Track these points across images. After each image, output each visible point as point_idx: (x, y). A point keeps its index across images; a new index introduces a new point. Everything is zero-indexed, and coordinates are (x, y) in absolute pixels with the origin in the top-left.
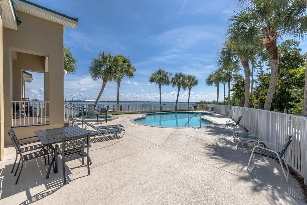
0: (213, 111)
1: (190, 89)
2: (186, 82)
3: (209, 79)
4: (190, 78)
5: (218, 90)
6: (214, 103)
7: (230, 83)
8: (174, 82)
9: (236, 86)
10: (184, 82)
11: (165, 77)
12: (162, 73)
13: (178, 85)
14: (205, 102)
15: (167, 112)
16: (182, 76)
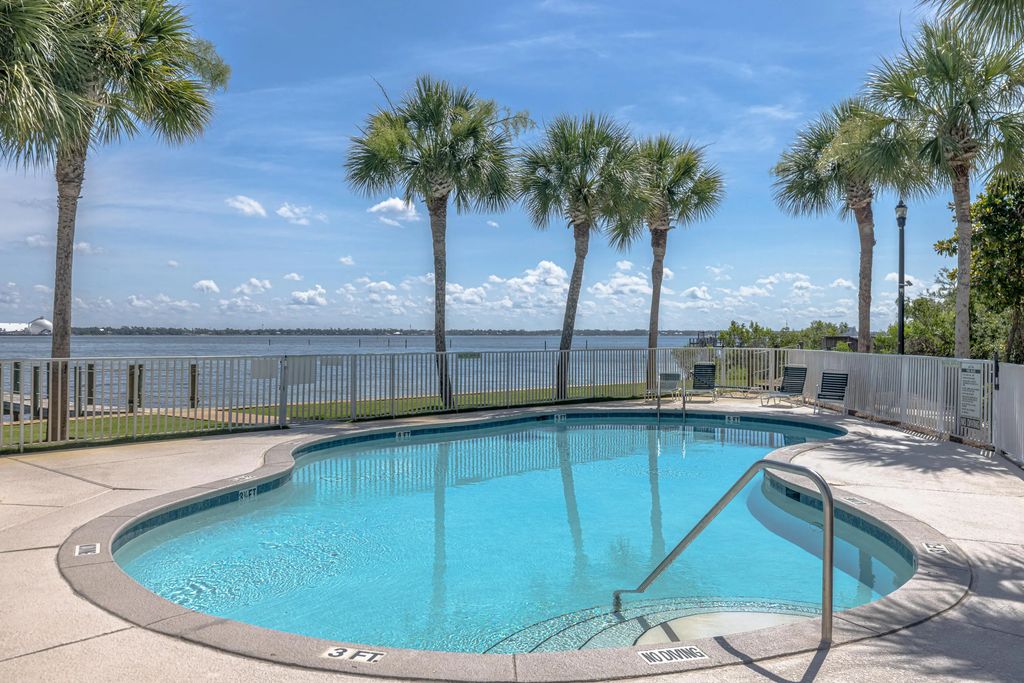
0: (837, 404)
1: (659, 238)
2: (635, 186)
3: (806, 165)
4: (661, 158)
5: (868, 242)
6: (827, 338)
7: (966, 186)
8: (547, 184)
9: (985, 219)
10: (618, 184)
11: (471, 142)
12: (448, 112)
13: (574, 209)
14: (756, 329)
15: (486, 417)
16: (605, 140)
